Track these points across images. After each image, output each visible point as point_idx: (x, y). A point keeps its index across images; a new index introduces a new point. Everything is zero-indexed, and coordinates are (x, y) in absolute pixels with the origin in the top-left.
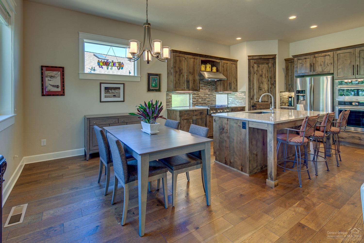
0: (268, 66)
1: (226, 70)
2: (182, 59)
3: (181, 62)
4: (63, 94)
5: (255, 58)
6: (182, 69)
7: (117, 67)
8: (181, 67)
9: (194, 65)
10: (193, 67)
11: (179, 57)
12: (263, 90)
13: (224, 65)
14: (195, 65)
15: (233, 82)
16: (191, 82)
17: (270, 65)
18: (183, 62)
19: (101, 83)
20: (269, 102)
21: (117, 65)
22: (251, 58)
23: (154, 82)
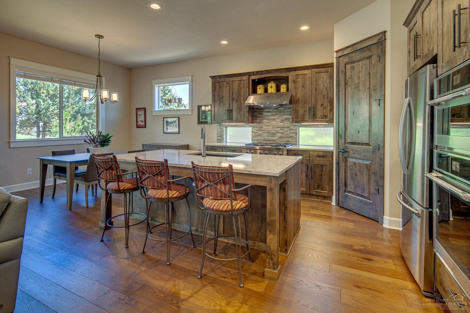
0: (370, 63)
1: (303, 86)
2: (223, 84)
3: (222, 89)
4: (145, 127)
5: (346, 52)
6: (223, 96)
7: (177, 103)
8: (222, 95)
9: (239, 89)
10: (238, 91)
11: (219, 82)
12: (361, 118)
13: (298, 78)
14: (241, 88)
15: (322, 105)
16: (236, 112)
17: (374, 59)
18: (224, 88)
19: (164, 118)
20: (370, 146)
21: (177, 101)
22: (340, 54)
23: (204, 114)
